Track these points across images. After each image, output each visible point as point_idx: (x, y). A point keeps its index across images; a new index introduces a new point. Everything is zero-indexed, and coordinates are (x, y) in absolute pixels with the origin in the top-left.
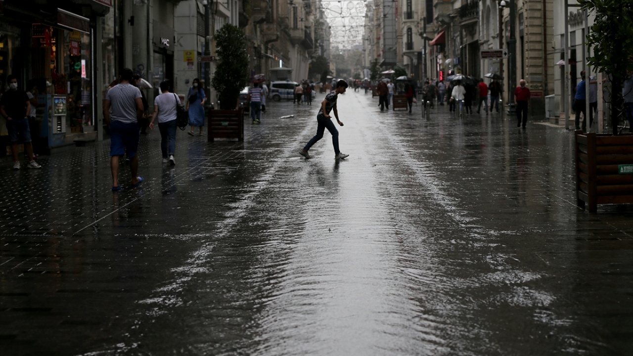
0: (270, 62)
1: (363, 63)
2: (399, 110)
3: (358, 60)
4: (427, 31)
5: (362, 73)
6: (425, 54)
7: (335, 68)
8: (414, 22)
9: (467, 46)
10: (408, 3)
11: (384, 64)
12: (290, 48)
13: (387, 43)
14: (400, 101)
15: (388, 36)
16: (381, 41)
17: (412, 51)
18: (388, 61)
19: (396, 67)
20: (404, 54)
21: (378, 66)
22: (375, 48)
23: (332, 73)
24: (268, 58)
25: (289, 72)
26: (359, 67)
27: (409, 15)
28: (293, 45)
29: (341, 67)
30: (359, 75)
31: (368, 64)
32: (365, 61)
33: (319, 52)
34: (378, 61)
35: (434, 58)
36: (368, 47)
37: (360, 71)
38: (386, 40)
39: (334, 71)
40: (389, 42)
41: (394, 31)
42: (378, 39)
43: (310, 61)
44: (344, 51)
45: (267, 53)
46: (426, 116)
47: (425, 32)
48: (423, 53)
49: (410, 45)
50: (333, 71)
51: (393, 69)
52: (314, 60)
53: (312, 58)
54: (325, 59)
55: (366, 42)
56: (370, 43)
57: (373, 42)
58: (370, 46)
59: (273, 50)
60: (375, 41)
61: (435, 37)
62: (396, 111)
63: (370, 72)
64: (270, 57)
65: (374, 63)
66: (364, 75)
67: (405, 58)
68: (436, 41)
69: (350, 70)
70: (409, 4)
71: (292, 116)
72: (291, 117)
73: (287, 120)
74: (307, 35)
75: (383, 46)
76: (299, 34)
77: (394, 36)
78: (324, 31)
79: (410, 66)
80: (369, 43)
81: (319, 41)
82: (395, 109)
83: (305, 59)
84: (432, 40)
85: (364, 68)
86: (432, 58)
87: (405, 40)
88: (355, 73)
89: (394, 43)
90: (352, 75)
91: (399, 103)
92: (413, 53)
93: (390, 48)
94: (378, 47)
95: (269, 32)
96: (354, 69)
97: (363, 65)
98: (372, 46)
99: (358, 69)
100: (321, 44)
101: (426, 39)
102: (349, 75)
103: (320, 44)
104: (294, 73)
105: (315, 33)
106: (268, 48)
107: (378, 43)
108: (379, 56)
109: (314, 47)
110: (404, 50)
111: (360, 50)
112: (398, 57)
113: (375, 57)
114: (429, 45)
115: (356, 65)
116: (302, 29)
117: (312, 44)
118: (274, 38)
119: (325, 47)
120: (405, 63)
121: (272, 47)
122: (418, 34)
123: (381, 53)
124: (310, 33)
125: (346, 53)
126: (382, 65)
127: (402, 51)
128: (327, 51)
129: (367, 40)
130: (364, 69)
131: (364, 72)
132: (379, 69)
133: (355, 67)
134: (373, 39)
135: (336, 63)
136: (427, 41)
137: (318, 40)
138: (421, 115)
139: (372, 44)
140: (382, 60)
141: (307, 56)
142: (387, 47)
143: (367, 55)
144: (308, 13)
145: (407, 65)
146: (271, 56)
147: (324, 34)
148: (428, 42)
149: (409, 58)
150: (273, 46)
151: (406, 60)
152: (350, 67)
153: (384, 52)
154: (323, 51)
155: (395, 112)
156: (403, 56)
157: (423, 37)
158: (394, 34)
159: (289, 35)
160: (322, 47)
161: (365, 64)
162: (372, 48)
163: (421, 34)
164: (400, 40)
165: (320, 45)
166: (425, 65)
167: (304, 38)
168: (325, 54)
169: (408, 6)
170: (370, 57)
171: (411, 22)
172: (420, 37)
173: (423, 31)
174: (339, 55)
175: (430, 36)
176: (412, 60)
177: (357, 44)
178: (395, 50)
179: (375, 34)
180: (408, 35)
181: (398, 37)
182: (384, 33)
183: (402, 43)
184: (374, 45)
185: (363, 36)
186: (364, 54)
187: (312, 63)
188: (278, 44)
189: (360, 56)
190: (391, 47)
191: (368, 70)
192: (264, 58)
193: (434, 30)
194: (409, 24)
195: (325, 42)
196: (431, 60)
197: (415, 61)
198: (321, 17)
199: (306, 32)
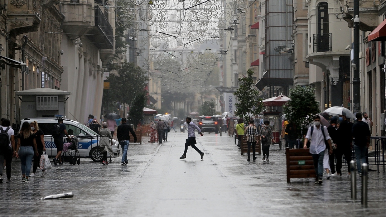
0: (19, 76)
1: (221, 79)
2: (299, 183)
3: (210, 73)
4: (361, 9)
5: (217, 102)
6: (357, 59)
7: (159, 91)
11: (265, 82)
12: (62, 45)
13: (273, 37)
14: (302, 163)
15: (275, 20)
16: (261, 33)
17: (327, 53)
18: (273, 75)
19: (292, 89)
20: (311, 59)
21: (253, 87)
22: (246, 47)
23: (155, 102)
24: (14, 66)
25: (62, 98)
26: (211, 87)
28: (70, 40)
29: (173, 87)
30: (213, 105)
31: (230, 83)
32: (224, 76)
33: (126, 55)
34: (254, 76)
35: (375, 69)
36: (232, 45)
37: (213, 96)
38: (272, 30)
39: (158, 97)
40: (277, 34)
41: (289, 9)
42: (254, 27)
43: (106, 75)
44: (181, 53)
45: (12, 56)
46: (359, 196)
47: (357, 12)
48: (352, 58)
49: (323, 41)
50: (155, 97)
51: (286, 94)
52: (116, 73)
53: (111, 68)
55: (228, 33)
56: (237, 36)
57: (244, 34)
58: (235, 43)
59: (27, 51)
60: (248, 31)
61: (378, 25)
62: (294, 183)
63: (235, 100)
64: (20, 66)
65: (244, 79)
66: (222, 105)
67: (313, 68)
68: (381, 31)
69: (193, 95)
71: (70, 193)
72: (67, 196)
73: (58, 202)
74: (101, 18)
75: (264, 43)
76: (83, 16)
77: (289, 23)
78: (137, 8)
79: (322, 86)
80: (233, 36)
81: (125, 32)
82: (292, 180)
83: (95, 71)
84: (372, 29)
85: (223, 90)
86: (371, 68)
87: (312, 29)
88: (204, 101)
89: (289, 37)
90: (196, 105)
91: (300, 168)
92: (331, 57)
93: (281, 48)
94: (253, 45)
95: (18, 11)
96: (202, 93)
97: (221, 84)
98: (239, 42)
99: (210, 92)
100: (131, 38)
101: (360, 27)
102: (191, 105)
103: (127, 37)
104: (71, 102)
105: (118, 12)
106: (15, 45)
107: (253, 36)
108: (256, 64)
109: (114, 44)
110: (311, 53)
111: (215, 50)
112: (299, 67)
113: (248, 67)
114: (365, 40)
115: (206, 83)
116: (89, 5)
117: (111, 38)
118: (30, 23)
119: (138, 46)
120: (313, 79)
121: (24, 45)
122: (341, 16)
123: (261, 57)
124: (107, 14)
125: (184, 57)
126: (261, 86)
127: (307, 53)
128: (144, 54)
129: (231, 29)
130: (222, 92)
131: (222, 99)
132: (258, 93)
133: (203, 89)
134: (243, 28)
135: (163, 78)
136: (361, 32)
137: (124, 28)
138: (349, 194)
139: (239, 38)
140: (260, 74)
141: (100, 63)
142: (273, 46)
143: (229, 62)
145: (317, 85)
146: (22, 63)
147: (138, 15)
148: (364, 34)
149: (320, 69)
150: (25, 42)
151: (314, 74)
152: (191, 89)
153: (267, 55)
154: (135, 52)
155: (291, 187)
156: (307, 65)
157: (351, 24)
158: (289, 16)
159: (61, 19)
160: (132, 44)
161: (225, 82)
162: (240, 47)
163: (348, 17)
164: (300, 30)
165: (128, 41)
166: (357, 84)
167: (93, 24)
168: (138, 58)
170: (236, 67)
172: (346, 23)
173: (352, 9)
174: (169, 62)
175: (367, 21)
176: (327, 74)
177: (208, 38)
178: (291, 52)
179: (248, 16)
180: (319, 18)
181: (298, 24)
182: (267, 14)
183: (307, 35)
184: (244, 41)
185: (221, 20)
186: (224, 60)
188: (35, 37)
189: (215, 64)
190: (282, 44)
191: (232, 94)
192: (7, 67)
193: (376, 7)
195: (139, 33)
196: (370, 73)
197: (334, 75)
199: (97, 12)
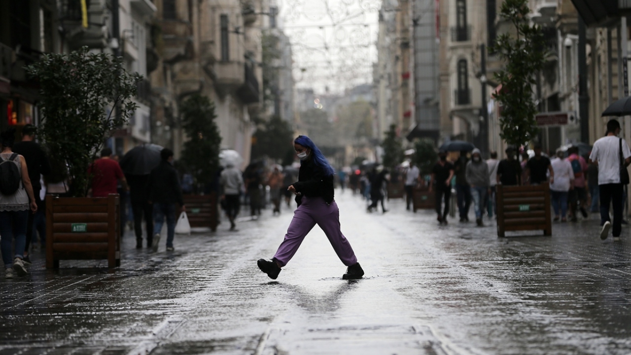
3: (362, 125)
4: (488, 69)
5: (371, 155)
8: (470, 47)
9: (547, 102)
10: (458, 8)
13: (421, 89)
15: (422, 72)
16: (411, 83)
17: (468, 106)
18: (423, 127)
20: (452, 114)
22: (399, 96)
26: (364, 140)
27: (462, 33)
31: (380, 135)
32: (377, 126)
33: (271, 109)
36: (385, 94)
37: (366, 150)
38: (420, 83)
40: (424, 86)
41: (436, 62)
42: (406, 76)
43: (253, 129)
44: (328, 99)
47: (484, 71)
49: (463, 96)
53: (257, 122)
54: (284, 124)
56: (390, 83)
57: (396, 81)
58: (389, 93)
60: (400, 80)
67: (456, 121)
69: (343, 150)
70: (462, 10)
74: (249, 72)
75: (414, 94)
76: (233, 73)
79: (465, 137)
80: (386, 84)
83: (243, 126)
85: (376, 142)
87: (453, 83)
89: (435, 90)
90: (349, 160)
92: (471, 110)
93: (428, 100)
94: (405, 95)
95: (185, 77)
96: (353, 146)
98: (393, 90)
99: (362, 146)
102: (342, 160)
107: (405, 85)
109: (261, 97)
110: (453, 106)
112: (444, 120)
113: (400, 117)
115: (358, 135)
116: (239, 62)
117: (258, 91)
118: (196, 87)
120: (457, 131)
123: (412, 108)
124: (253, 69)
127: (450, 105)
131: (376, 152)
133: (356, 142)
134: (395, 76)
137: (269, 81)
139: (393, 87)
140: (412, 126)
141: (247, 118)
142: (422, 98)
143: (382, 112)
144: (248, 23)
145: (461, 136)
147: (281, 63)
149: (462, 122)
151: (457, 127)
152: (342, 142)
153: (417, 107)
154: (279, 105)
156: (451, 118)
158: (435, 70)
159: (214, 78)
160: (277, 96)
162: (393, 97)
163: (478, 76)
164: (444, 84)
165: (273, 94)
167: (243, 80)
169: (458, 13)
171: (465, 47)
173: (481, 69)
176: (468, 125)
178: (437, 104)
179: (399, 64)
180: (459, 74)
181: (442, 78)
182: (416, 65)
183: (449, 89)
184: (397, 90)
186: (377, 111)
187: (258, 135)
189: (367, 113)
190: (430, 96)
194: (460, 52)
198: (273, 25)
199: (246, 66)
